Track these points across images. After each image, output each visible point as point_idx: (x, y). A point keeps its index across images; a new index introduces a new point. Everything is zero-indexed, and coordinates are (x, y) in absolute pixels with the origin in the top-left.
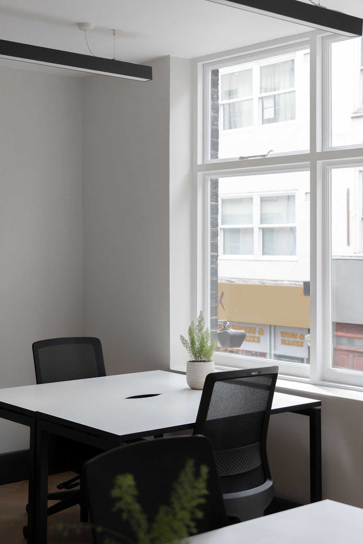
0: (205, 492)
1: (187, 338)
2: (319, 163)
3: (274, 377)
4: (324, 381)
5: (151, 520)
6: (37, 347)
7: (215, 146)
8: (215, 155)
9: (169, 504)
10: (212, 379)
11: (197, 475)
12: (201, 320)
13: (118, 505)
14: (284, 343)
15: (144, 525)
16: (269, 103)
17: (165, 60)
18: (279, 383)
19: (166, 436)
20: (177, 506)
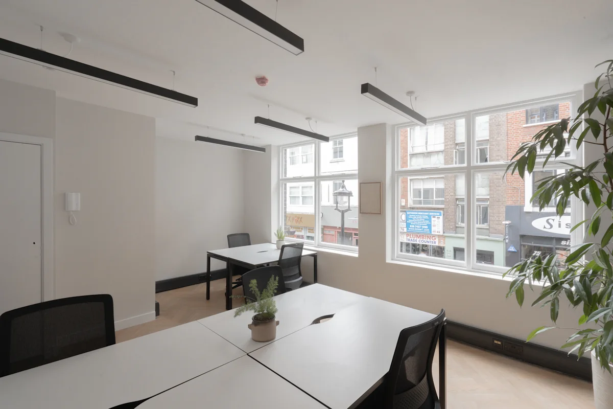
0: (277, 285)
1: (276, 233)
2: (317, 179)
3: (303, 245)
4: (319, 246)
5: (261, 293)
6: (229, 236)
7: (286, 173)
8: (285, 176)
9: (267, 288)
10: (283, 247)
11: (275, 279)
12: (281, 228)
13: (251, 289)
14: (309, 232)
15: (259, 294)
16: (304, 157)
17: (270, 146)
18: (304, 247)
19: (270, 265)
20: (269, 289)
